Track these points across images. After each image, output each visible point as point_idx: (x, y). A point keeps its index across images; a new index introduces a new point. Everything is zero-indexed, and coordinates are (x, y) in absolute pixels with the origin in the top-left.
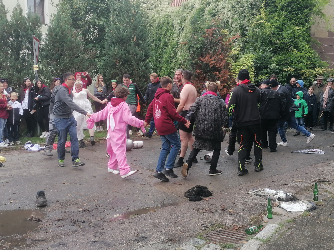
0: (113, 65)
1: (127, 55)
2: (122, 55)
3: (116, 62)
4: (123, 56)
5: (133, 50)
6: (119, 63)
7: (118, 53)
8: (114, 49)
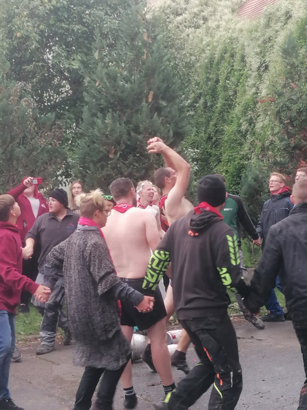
0: (100, 160)
1: (132, 134)
2: (121, 136)
3: (109, 152)
4: (125, 137)
5: (148, 121)
6: (115, 153)
7: (112, 130)
8: (104, 123)
